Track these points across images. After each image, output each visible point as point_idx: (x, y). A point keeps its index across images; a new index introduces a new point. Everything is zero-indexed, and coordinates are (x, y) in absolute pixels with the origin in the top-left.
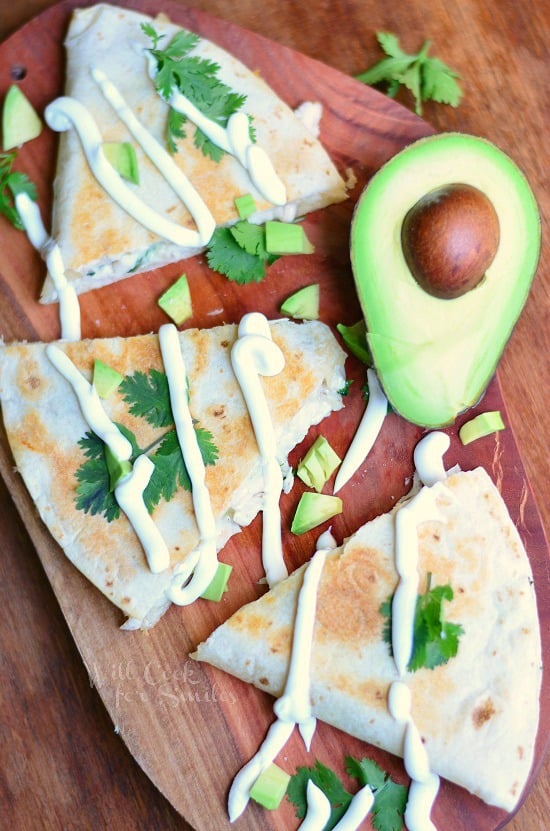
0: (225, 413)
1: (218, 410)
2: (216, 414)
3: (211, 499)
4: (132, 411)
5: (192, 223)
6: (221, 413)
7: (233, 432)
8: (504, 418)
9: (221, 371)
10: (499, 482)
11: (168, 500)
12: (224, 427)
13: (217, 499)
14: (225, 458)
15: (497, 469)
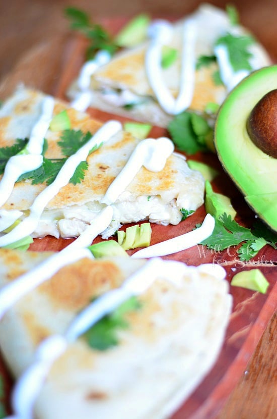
0: (106, 170)
1: (104, 166)
2: (101, 168)
3: (55, 196)
4: (60, 144)
5: (176, 97)
6: (105, 169)
7: (101, 180)
8: (270, 289)
9: (125, 155)
10: (235, 314)
11: (32, 184)
12: (99, 175)
13: (59, 198)
14: (84, 186)
15: (240, 307)
